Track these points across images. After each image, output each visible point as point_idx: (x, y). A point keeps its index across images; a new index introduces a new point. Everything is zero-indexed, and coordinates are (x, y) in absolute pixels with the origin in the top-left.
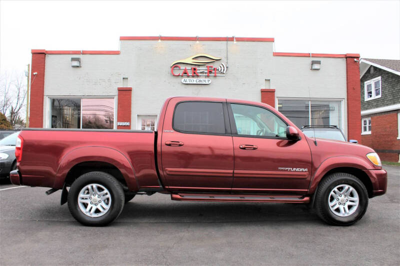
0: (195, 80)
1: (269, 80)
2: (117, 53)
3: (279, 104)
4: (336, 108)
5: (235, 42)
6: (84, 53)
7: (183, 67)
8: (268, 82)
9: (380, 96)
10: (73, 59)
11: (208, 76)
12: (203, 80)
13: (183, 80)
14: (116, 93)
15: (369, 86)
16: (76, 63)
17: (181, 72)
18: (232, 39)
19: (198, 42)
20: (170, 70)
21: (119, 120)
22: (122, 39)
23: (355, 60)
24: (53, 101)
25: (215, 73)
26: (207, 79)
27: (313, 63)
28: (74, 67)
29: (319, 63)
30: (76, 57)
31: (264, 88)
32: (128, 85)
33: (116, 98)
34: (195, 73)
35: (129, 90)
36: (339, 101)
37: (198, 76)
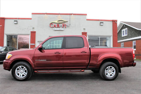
0: (58, 29)
1: (85, 29)
2: (31, 19)
3: (88, 37)
4: (109, 39)
5: (73, 15)
6: (19, 19)
7: (54, 24)
8: (84, 30)
9: (127, 35)
10: (15, 21)
11: (63, 27)
12: (61, 29)
13: (54, 29)
14: (30, 33)
15: (123, 31)
16: (16, 22)
17: (53, 26)
18: (71, 14)
19: (59, 15)
20: (49, 25)
21: (31, 43)
22: (33, 14)
23: (116, 22)
24: (8, 36)
25: (66, 26)
26: (62, 29)
27: (101, 23)
28: (15, 24)
29: (103, 23)
30: (16, 20)
31: (83, 32)
32: (34, 30)
33: (30, 35)
34: (58, 26)
35: (35, 32)
36: (110, 37)
37: (59, 27)
